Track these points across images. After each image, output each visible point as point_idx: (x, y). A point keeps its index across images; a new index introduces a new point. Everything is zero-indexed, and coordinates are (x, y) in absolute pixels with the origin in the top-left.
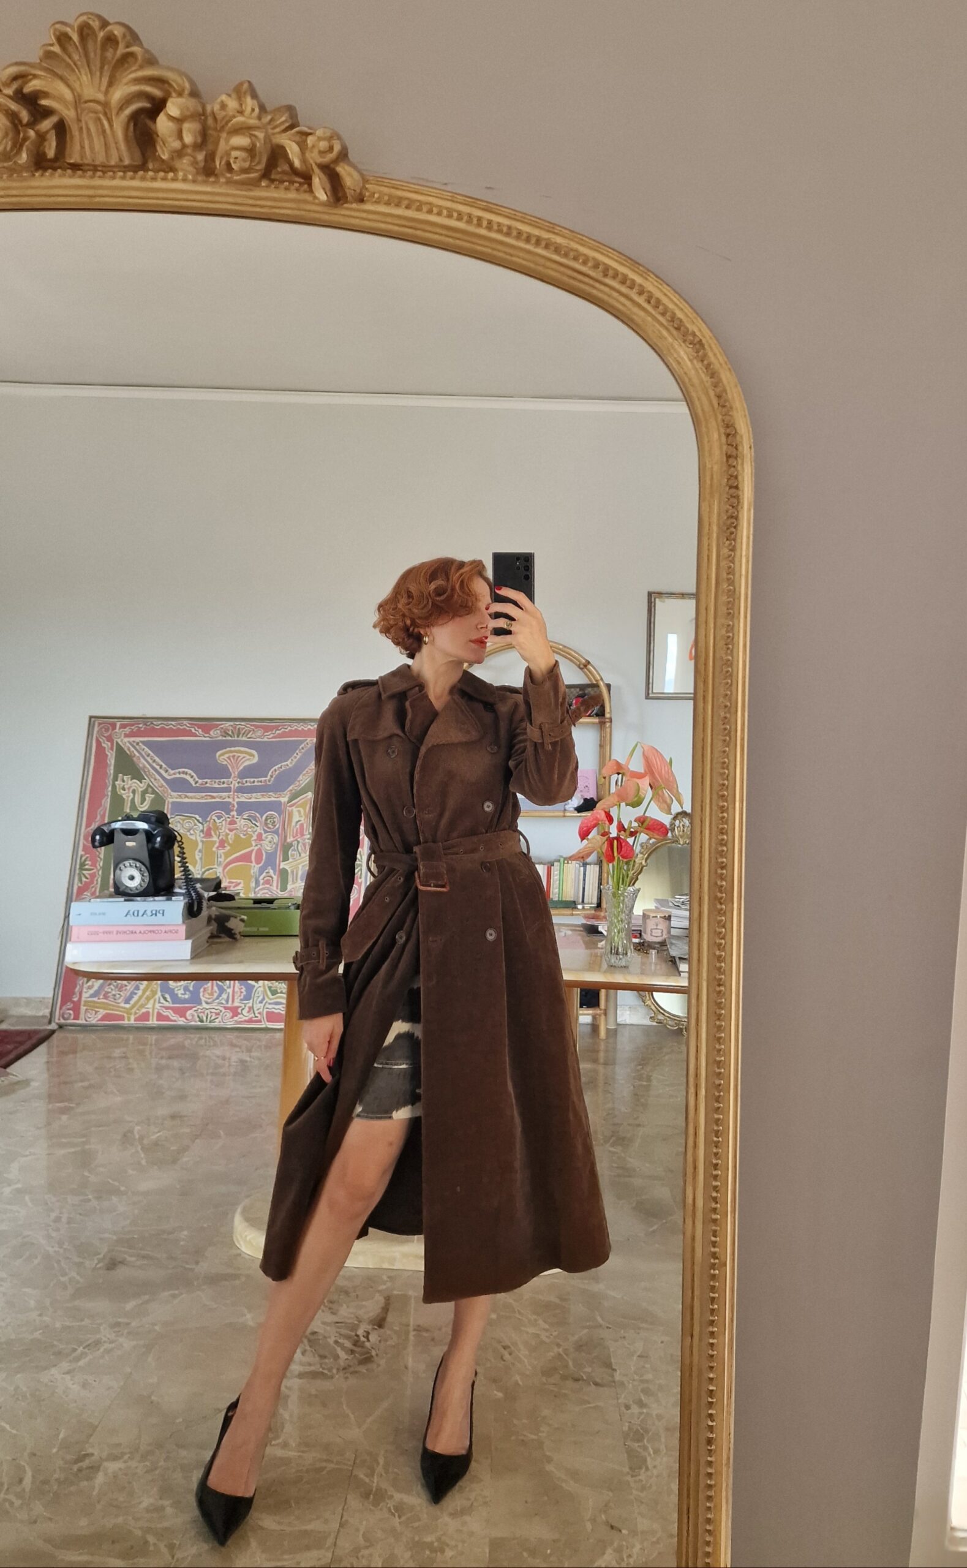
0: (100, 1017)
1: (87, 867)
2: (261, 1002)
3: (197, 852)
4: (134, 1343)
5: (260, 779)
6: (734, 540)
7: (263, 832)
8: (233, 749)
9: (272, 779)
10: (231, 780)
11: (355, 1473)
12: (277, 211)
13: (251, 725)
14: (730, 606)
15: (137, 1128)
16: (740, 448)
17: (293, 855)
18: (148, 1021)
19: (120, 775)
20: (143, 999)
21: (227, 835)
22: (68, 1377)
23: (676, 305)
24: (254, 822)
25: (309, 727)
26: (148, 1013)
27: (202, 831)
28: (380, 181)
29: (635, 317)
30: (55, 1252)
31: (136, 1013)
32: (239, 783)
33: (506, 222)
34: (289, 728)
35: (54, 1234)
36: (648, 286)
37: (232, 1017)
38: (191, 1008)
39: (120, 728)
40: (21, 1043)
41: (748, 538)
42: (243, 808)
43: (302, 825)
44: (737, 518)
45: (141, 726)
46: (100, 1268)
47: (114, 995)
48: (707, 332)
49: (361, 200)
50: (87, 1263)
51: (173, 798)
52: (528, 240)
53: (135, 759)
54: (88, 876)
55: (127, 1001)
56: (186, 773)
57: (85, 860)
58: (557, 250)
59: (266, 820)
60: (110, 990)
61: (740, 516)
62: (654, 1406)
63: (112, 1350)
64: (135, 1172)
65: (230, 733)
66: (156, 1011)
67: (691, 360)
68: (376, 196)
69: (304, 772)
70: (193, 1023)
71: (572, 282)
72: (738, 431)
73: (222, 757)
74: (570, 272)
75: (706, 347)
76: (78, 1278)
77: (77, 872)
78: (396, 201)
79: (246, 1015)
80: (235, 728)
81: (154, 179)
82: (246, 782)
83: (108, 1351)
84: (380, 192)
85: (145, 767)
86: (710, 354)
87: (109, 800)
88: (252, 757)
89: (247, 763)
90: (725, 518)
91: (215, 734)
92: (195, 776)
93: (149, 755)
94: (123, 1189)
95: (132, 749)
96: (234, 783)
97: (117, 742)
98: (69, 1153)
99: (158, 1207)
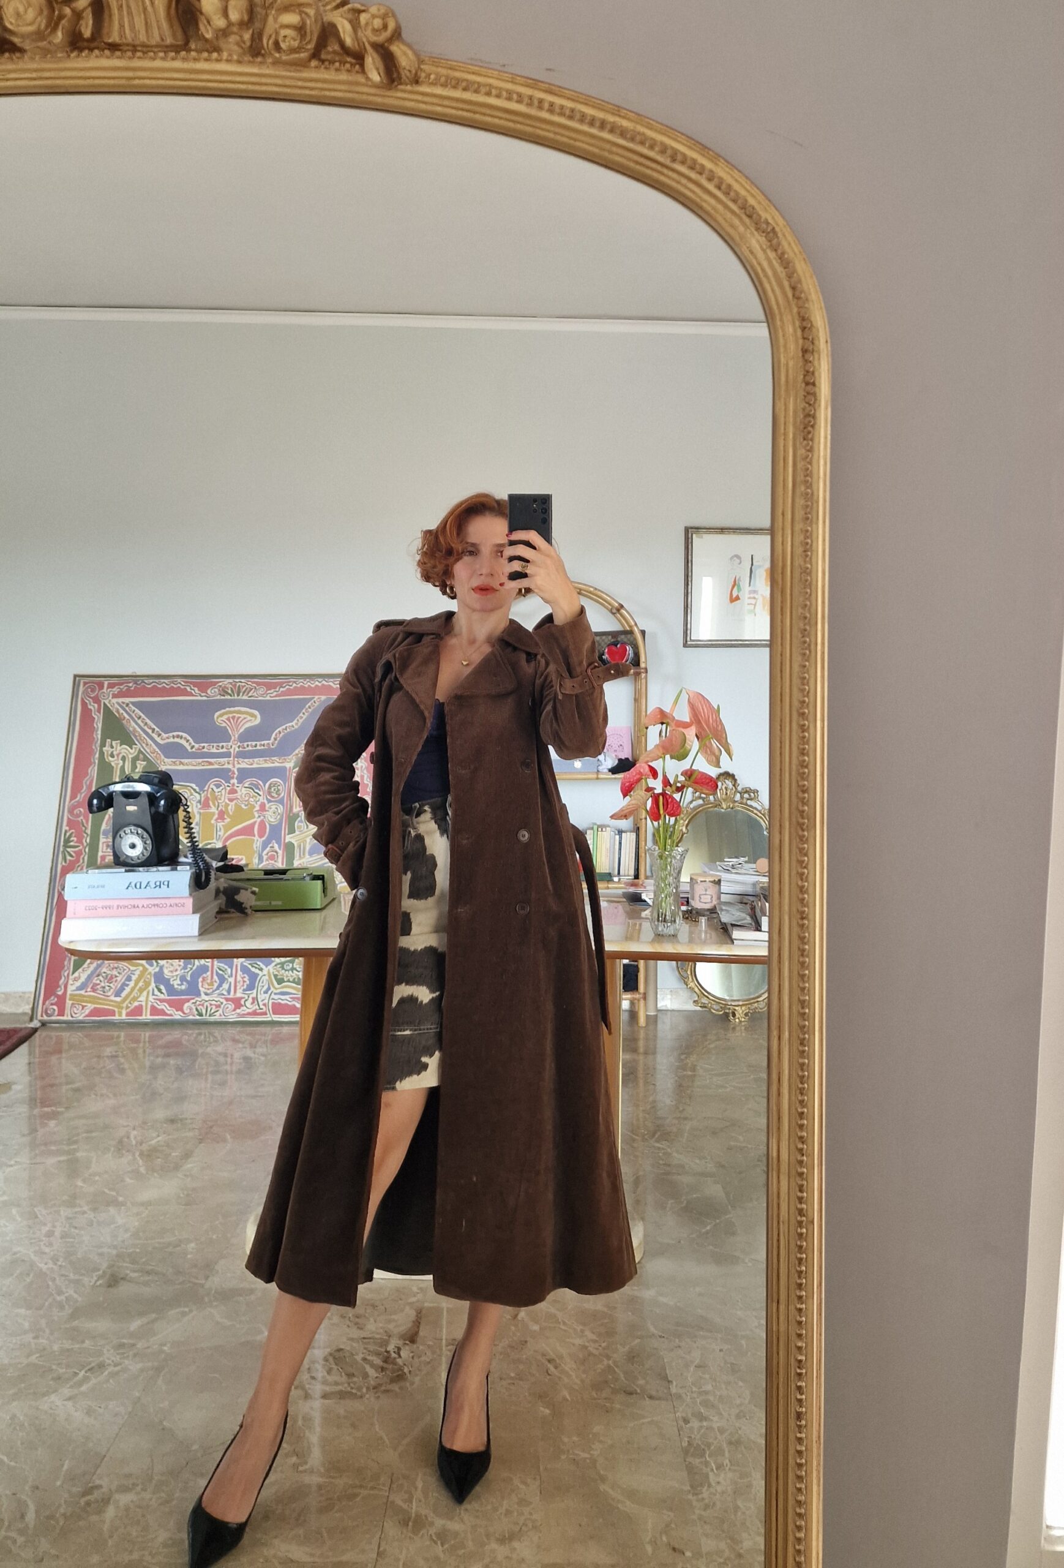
0: (87, 1012)
1: (71, 844)
2: (266, 992)
4: (141, 1366)
5: (263, 743)
6: (812, 440)
7: (266, 802)
8: (232, 709)
9: (278, 742)
10: (230, 744)
11: (391, 1498)
12: (327, 93)
13: (253, 682)
14: (808, 510)
15: (134, 1133)
16: (816, 342)
17: (299, 827)
18: (141, 1015)
19: (109, 741)
20: (136, 991)
21: (227, 805)
22: (70, 1404)
23: (748, 191)
24: (256, 791)
25: (317, 683)
26: (141, 1006)
27: (200, 802)
28: (436, 61)
29: (704, 205)
30: (49, 1269)
31: (127, 1007)
33: (569, 104)
34: (295, 685)
35: (47, 1250)
36: (721, 172)
37: (234, 1010)
38: (188, 1000)
39: (108, 688)
41: (826, 438)
44: (814, 417)
45: (130, 685)
46: (100, 1285)
47: (104, 987)
48: (781, 221)
49: (416, 81)
50: (86, 1280)
51: (166, 765)
52: (592, 123)
53: (124, 721)
54: (74, 854)
55: (118, 994)
56: (181, 737)
57: (70, 836)
58: (623, 133)
59: (270, 788)
60: (98, 982)
61: (817, 415)
62: (715, 1419)
63: (117, 1373)
64: (133, 1181)
65: (230, 692)
66: (150, 1004)
67: (764, 251)
68: (432, 77)
70: (191, 1017)
71: (638, 167)
72: (814, 323)
73: (221, 718)
74: (636, 158)
75: (780, 235)
76: (75, 1296)
77: (61, 849)
78: (453, 82)
79: (250, 1007)
80: (234, 686)
81: (195, 60)
82: (248, 746)
83: (113, 1375)
84: (437, 74)
85: (134, 730)
86: (784, 243)
87: (96, 768)
88: (253, 719)
89: (248, 725)
90: (802, 416)
91: (213, 693)
92: (191, 740)
93: (139, 718)
94: (121, 1199)
95: (122, 711)
96: (234, 747)
97: (105, 704)
98: (59, 1161)
99: (162, 1218)
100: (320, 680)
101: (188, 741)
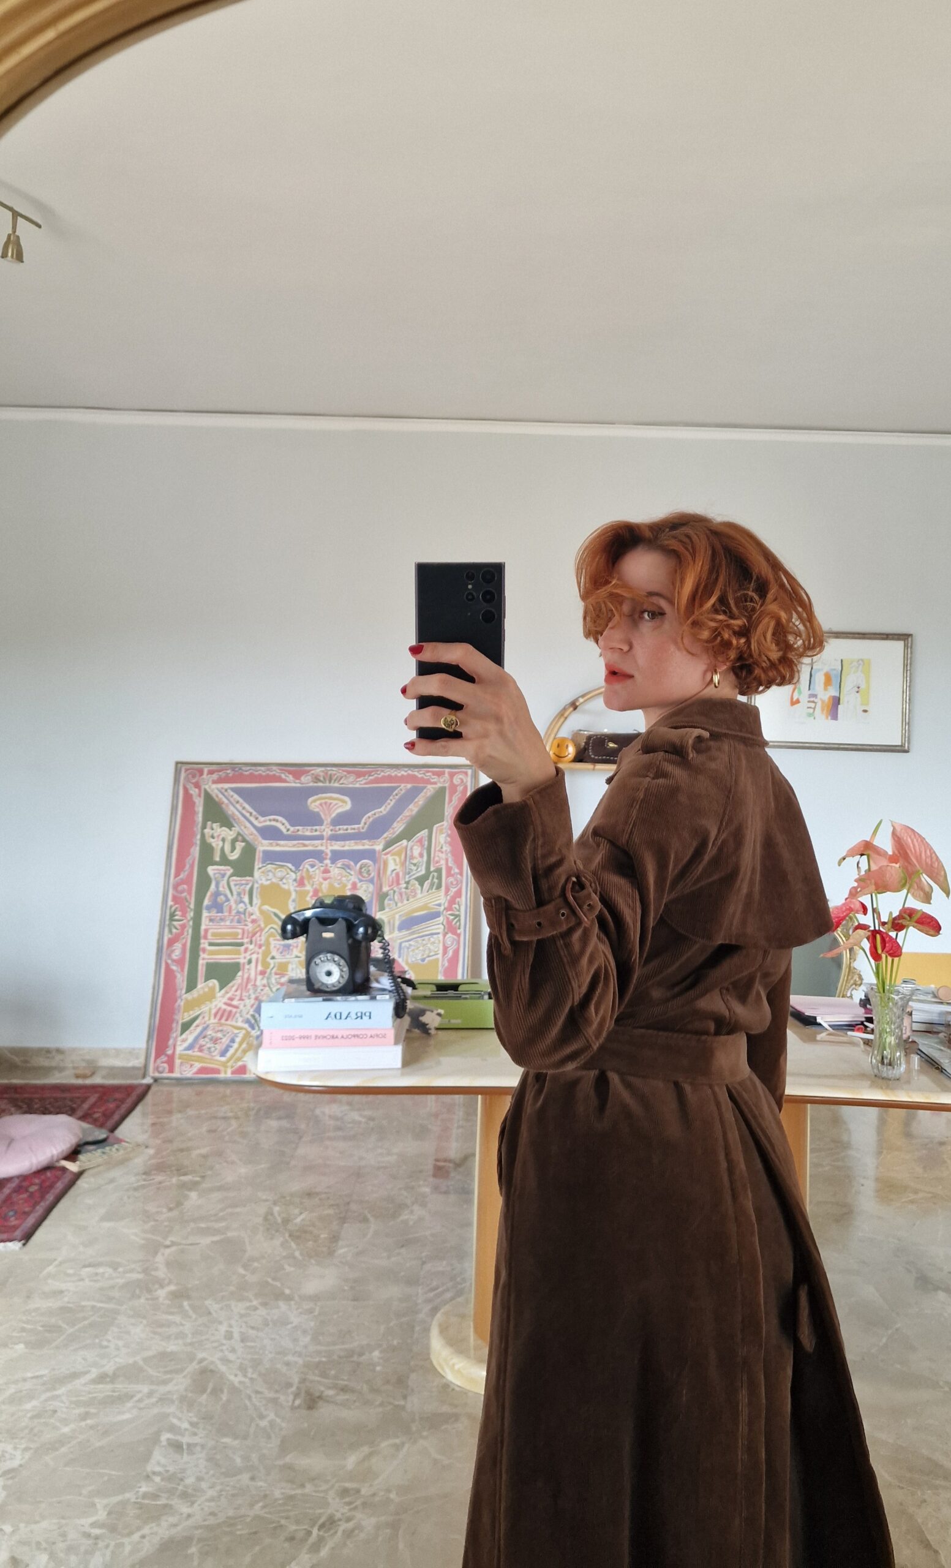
0: (195, 1070)
1: (176, 918)
3: (290, 902)
4: (373, 1520)
5: (353, 826)
7: (357, 880)
8: (324, 795)
9: (366, 826)
10: (323, 827)
13: (344, 771)
15: (276, 1209)
17: (389, 905)
18: (245, 1073)
19: (209, 823)
20: (240, 1051)
21: (321, 884)
24: (348, 871)
25: (403, 773)
26: (244, 1066)
27: (295, 880)
30: (240, 1382)
31: (232, 1067)
32: (331, 830)
34: (382, 774)
35: (232, 1357)
39: (208, 775)
40: (122, 1101)
42: (336, 856)
43: (397, 875)
45: (229, 772)
46: (299, 1407)
47: (209, 1048)
50: (282, 1398)
51: (263, 846)
53: (224, 806)
54: (178, 927)
55: (223, 1054)
56: (277, 821)
57: (175, 911)
59: (361, 868)
60: (204, 1043)
64: (292, 1269)
65: (322, 779)
69: (399, 819)
73: (314, 804)
76: (278, 1420)
77: (167, 923)
80: (326, 774)
82: (340, 829)
83: (349, 1534)
85: (233, 813)
87: (198, 848)
88: (344, 804)
89: (340, 810)
91: (306, 781)
92: (287, 824)
93: (238, 802)
94: (287, 1291)
95: (221, 796)
96: (327, 830)
97: (205, 791)
98: (212, 1242)
99: (335, 1316)
100: (406, 769)
101: (283, 824)
